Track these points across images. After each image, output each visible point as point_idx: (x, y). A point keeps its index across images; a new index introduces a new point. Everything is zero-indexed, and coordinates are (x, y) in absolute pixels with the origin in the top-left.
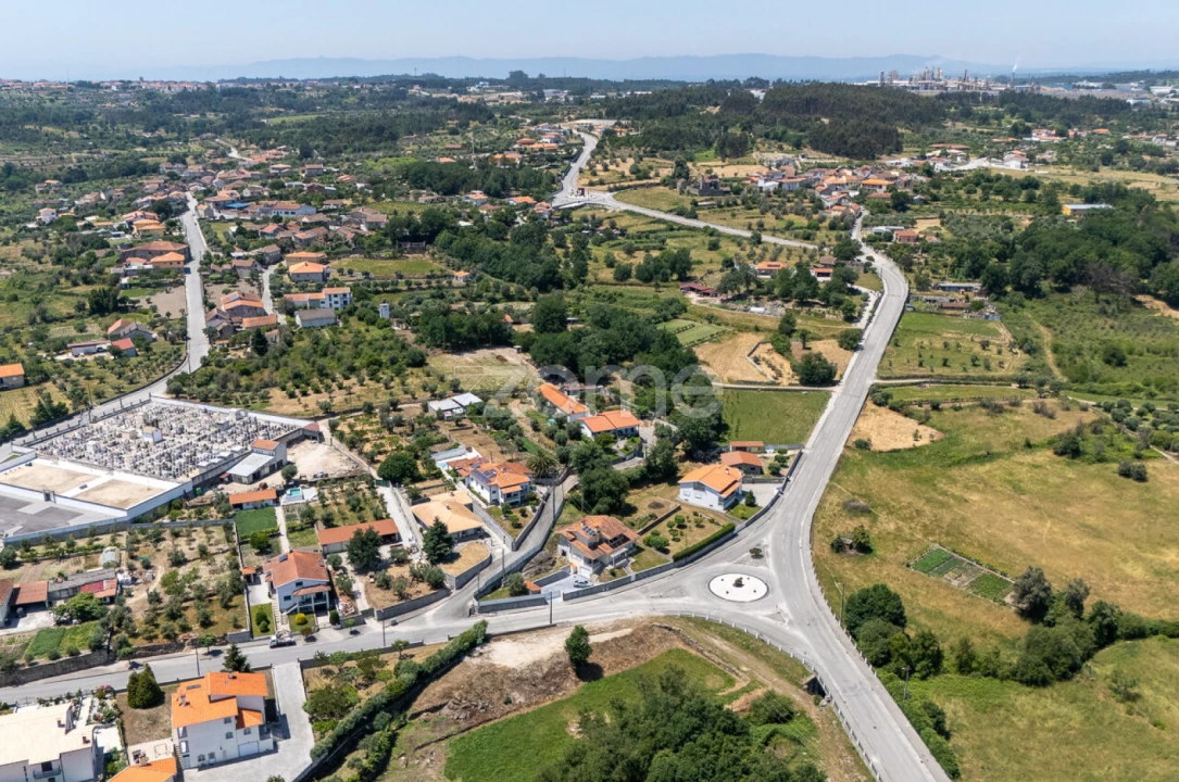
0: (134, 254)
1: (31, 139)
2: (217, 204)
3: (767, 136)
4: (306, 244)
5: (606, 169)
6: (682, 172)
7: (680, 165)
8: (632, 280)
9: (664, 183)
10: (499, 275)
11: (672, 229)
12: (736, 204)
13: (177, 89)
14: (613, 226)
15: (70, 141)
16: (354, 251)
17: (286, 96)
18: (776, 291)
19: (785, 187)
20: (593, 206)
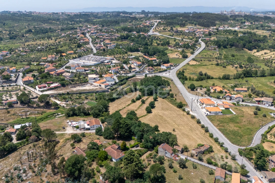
0: (81, 40)
1: (51, 23)
2: (91, 33)
3: (190, 23)
4: (107, 39)
5: (158, 29)
6: (172, 29)
7: (171, 28)
8: (160, 45)
9: (168, 31)
10: (138, 44)
11: (168, 38)
12: (181, 34)
13: (73, 14)
14: (158, 38)
15: (58, 24)
16: (115, 40)
17: (96, 15)
18: (183, 47)
19: (190, 32)
20: (155, 35)
